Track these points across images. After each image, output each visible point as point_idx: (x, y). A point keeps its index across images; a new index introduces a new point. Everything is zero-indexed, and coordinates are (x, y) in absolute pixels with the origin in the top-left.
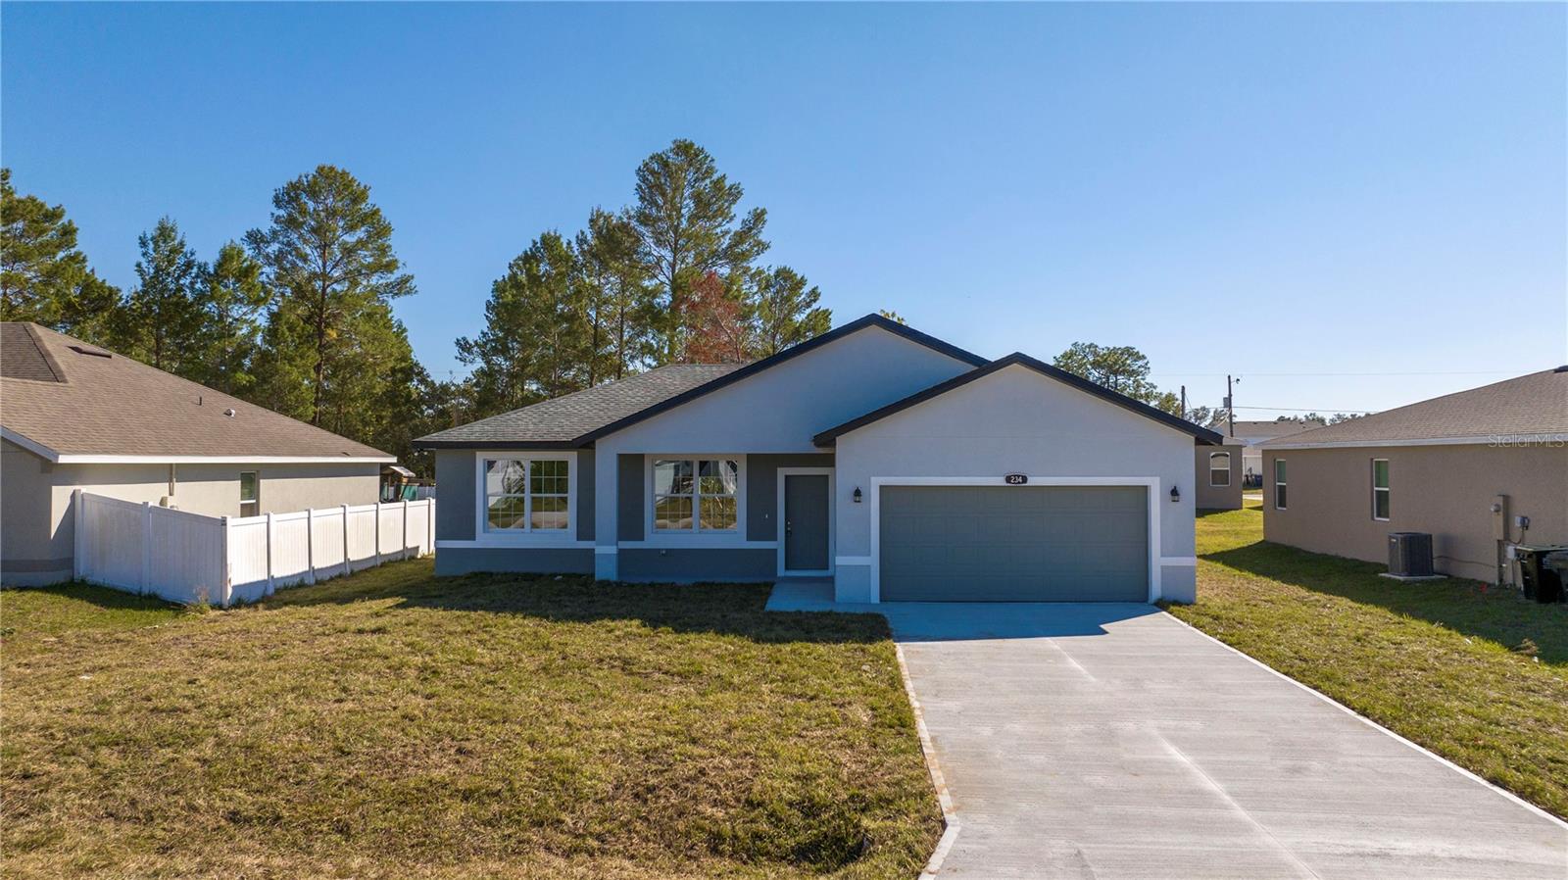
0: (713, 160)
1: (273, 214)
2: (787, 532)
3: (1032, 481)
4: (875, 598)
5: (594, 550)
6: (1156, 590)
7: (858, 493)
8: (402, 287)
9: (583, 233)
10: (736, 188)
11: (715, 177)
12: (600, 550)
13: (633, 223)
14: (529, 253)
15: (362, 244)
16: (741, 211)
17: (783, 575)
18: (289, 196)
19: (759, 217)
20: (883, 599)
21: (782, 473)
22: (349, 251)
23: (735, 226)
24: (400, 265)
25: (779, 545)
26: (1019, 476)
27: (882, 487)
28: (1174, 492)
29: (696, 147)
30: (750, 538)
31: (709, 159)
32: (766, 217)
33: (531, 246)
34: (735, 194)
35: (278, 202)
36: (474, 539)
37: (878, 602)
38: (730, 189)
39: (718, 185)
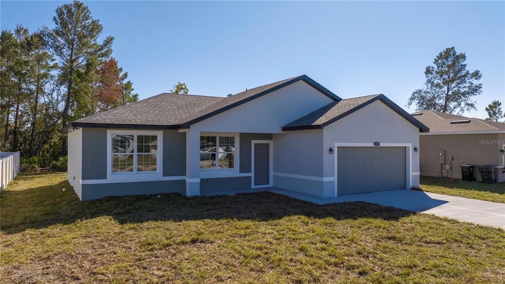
2: (255, 168)
3: (382, 145)
5: (185, 180)
6: (411, 184)
7: (331, 150)
12: (189, 180)
17: (254, 187)
20: (340, 195)
21: (253, 142)
25: (252, 174)
26: (378, 143)
27: (338, 147)
28: (415, 149)
30: (241, 172)
36: (106, 178)
37: (336, 196)
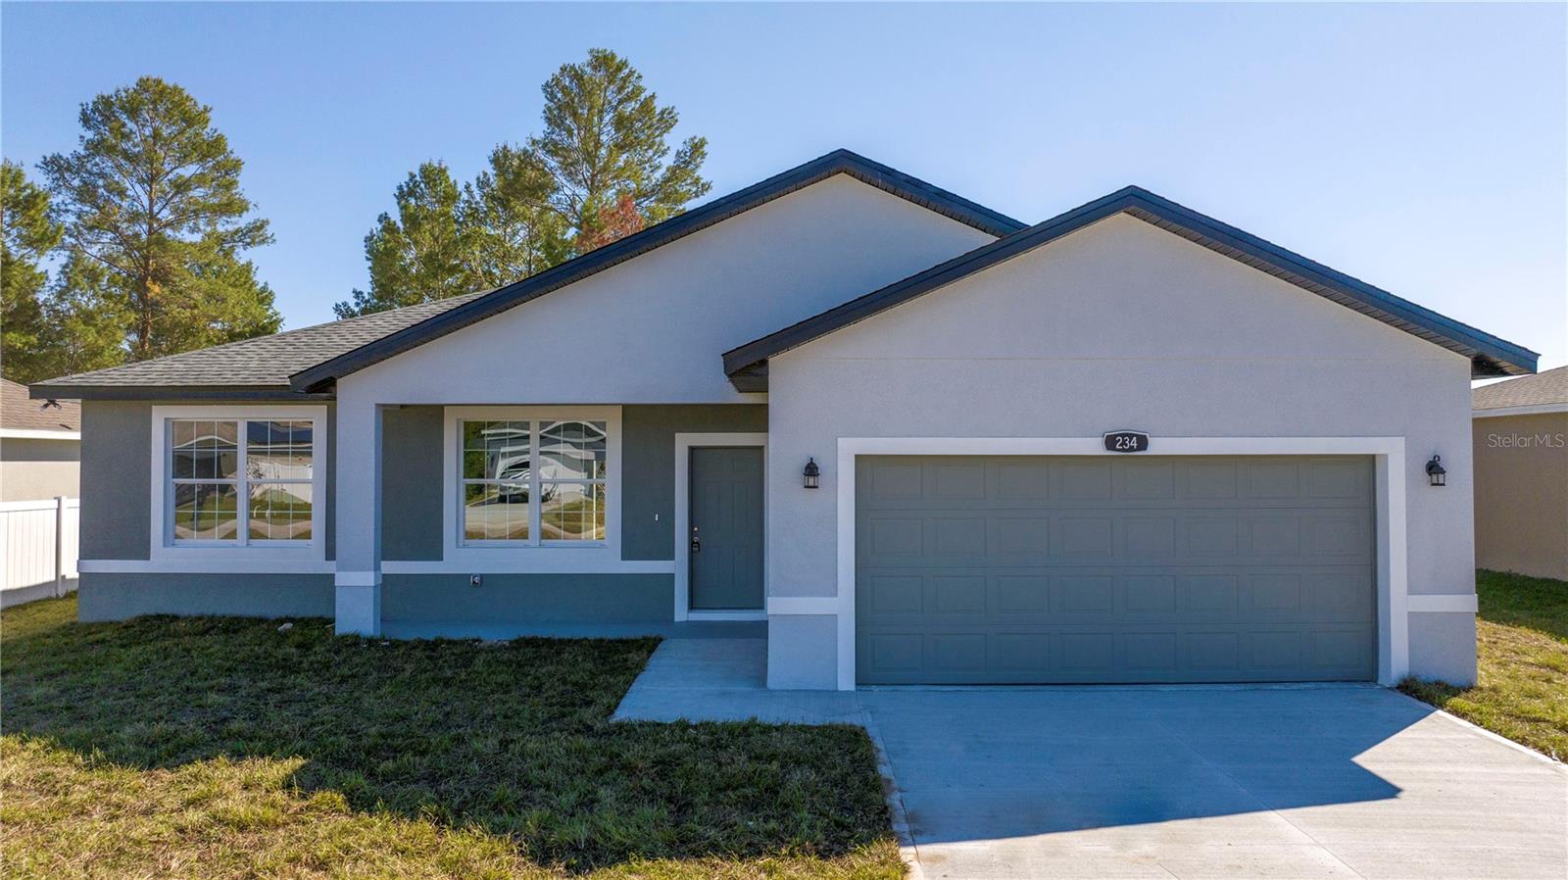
0: (640, 77)
1: (82, 137)
2: (692, 544)
3: (1158, 446)
4: (846, 682)
5: (332, 576)
6: (1399, 657)
7: (811, 470)
8: (255, 234)
9: (485, 174)
10: (669, 113)
11: (642, 97)
12: (343, 579)
13: (540, 154)
14: (405, 189)
15: (200, 180)
16: (674, 141)
17: (684, 619)
18: (101, 113)
19: (697, 148)
20: (861, 681)
21: (683, 442)
22: (181, 186)
23: (668, 161)
24: (251, 206)
25: (677, 567)
26: (1131, 436)
27: (860, 459)
28: (1434, 468)
29: (618, 60)
30: (627, 555)
31: (636, 75)
32: (706, 149)
33: (407, 179)
34: (667, 120)
35: (86, 120)
36: (147, 558)
37: (852, 687)
38: (662, 113)
39: (646, 107)
